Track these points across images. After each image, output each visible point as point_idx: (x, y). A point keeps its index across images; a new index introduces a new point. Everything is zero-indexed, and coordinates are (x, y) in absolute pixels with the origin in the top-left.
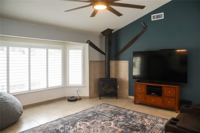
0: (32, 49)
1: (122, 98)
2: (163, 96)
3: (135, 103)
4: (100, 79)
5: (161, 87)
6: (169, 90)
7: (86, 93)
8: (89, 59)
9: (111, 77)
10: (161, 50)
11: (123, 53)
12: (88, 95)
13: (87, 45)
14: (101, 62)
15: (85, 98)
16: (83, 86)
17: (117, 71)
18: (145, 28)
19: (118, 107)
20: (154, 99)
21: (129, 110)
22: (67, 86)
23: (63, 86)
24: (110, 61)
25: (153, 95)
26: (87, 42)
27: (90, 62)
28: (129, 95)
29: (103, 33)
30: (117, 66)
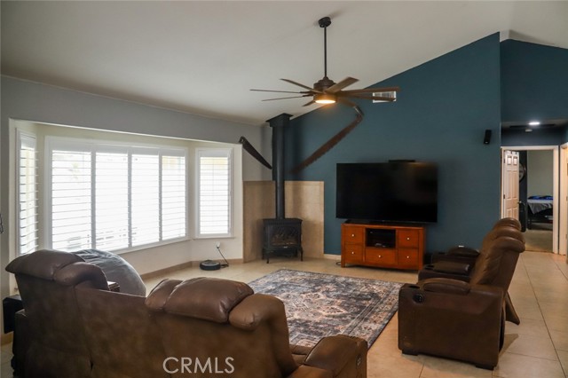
0: (134, 156)
1: (310, 259)
2: (396, 247)
3: (343, 264)
4: (264, 220)
5: (394, 231)
6: (408, 235)
7: (236, 251)
8: (243, 178)
9: (286, 217)
10: (390, 161)
11: (310, 166)
12: (240, 256)
13: (239, 147)
14: (263, 183)
15: (235, 262)
16: (230, 236)
17: (298, 202)
18: (360, 117)
19: (313, 273)
20: (380, 255)
21: (337, 276)
22: (197, 237)
23: (187, 239)
24: (286, 182)
25: (378, 246)
26: (240, 142)
27: (246, 184)
28: (325, 253)
29: (272, 121)
30: (297, 191)
